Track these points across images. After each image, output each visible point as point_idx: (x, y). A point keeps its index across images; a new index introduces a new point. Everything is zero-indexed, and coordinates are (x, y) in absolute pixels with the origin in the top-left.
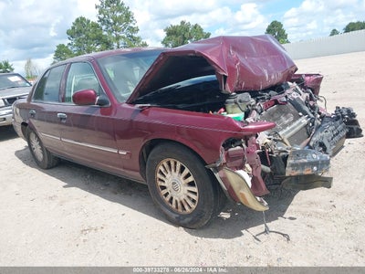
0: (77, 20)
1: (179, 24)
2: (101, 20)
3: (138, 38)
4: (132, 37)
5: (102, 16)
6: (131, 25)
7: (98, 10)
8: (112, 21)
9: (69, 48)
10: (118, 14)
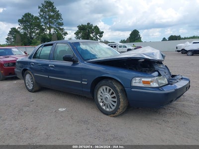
0: (26, 14)
1: (86, 25)
2: (41, 15)
3: (63, 29)
4: (59, 28)
5: (42, 13)
6: (59, 21)
7: (40, 9)
8: (47, 17)
9: (19, 30)
10: (52, 14)
